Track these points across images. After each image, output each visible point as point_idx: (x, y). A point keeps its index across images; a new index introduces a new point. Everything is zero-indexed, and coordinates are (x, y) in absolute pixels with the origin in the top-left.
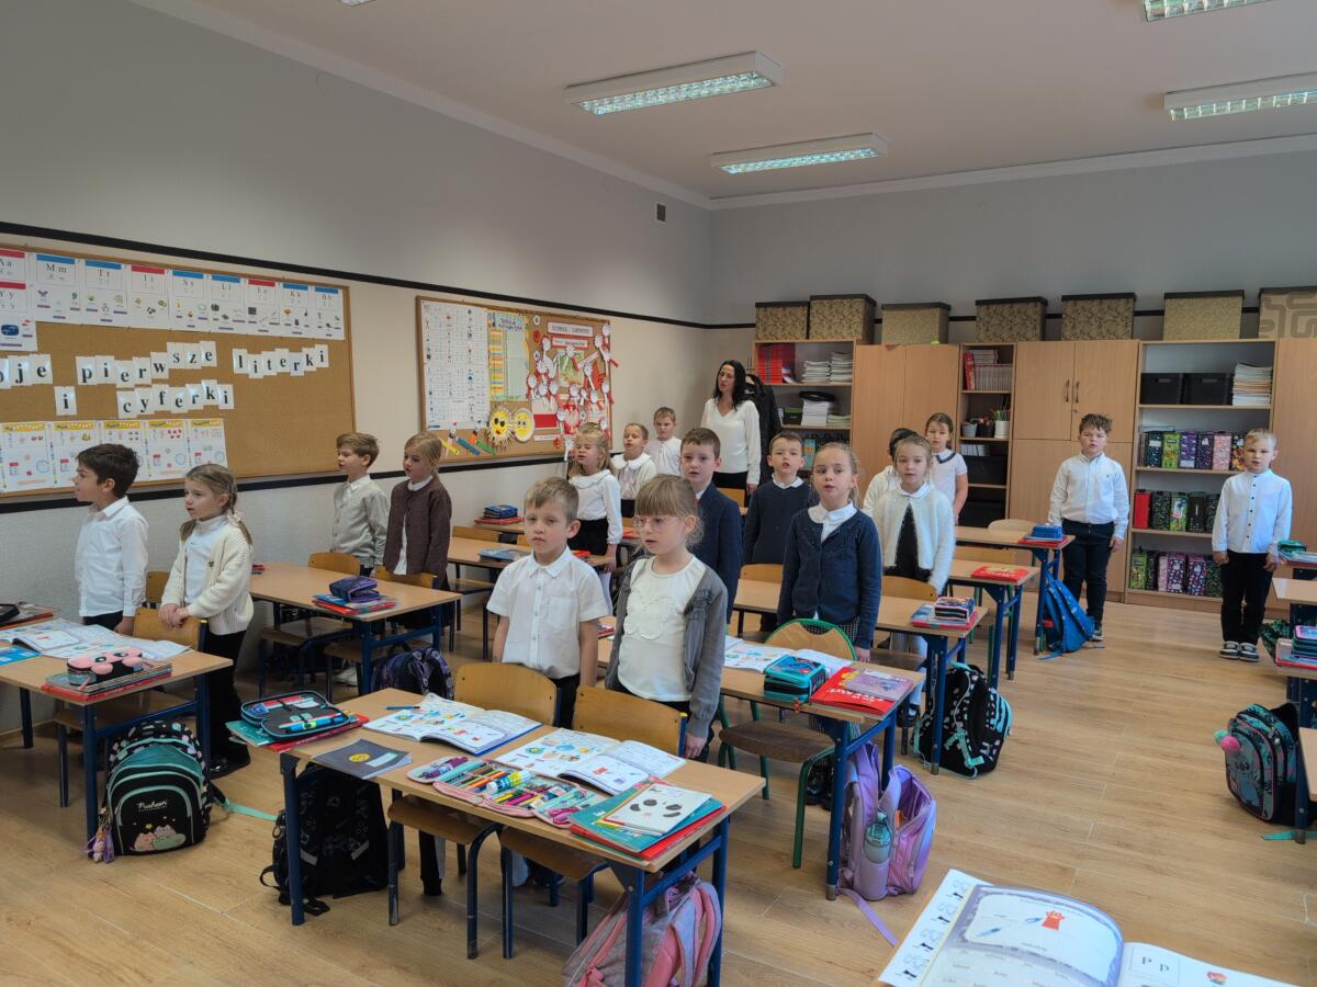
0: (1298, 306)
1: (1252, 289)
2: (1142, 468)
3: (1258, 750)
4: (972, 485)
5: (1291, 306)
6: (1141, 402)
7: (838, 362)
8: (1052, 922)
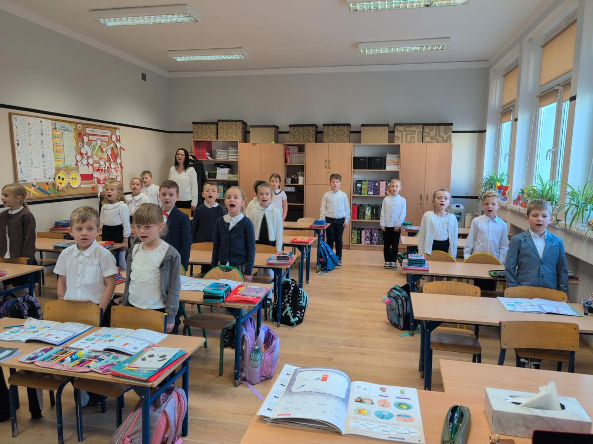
0: (408, 131)
1: (392, 124)
2: (355, 195)
3: (397, 302)
4: (289, 204)
5: (405, 131)
6: (354, 169)
7: (232, 150)
8: (324, 379)
